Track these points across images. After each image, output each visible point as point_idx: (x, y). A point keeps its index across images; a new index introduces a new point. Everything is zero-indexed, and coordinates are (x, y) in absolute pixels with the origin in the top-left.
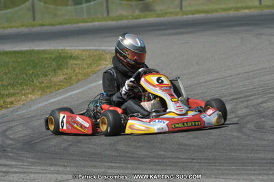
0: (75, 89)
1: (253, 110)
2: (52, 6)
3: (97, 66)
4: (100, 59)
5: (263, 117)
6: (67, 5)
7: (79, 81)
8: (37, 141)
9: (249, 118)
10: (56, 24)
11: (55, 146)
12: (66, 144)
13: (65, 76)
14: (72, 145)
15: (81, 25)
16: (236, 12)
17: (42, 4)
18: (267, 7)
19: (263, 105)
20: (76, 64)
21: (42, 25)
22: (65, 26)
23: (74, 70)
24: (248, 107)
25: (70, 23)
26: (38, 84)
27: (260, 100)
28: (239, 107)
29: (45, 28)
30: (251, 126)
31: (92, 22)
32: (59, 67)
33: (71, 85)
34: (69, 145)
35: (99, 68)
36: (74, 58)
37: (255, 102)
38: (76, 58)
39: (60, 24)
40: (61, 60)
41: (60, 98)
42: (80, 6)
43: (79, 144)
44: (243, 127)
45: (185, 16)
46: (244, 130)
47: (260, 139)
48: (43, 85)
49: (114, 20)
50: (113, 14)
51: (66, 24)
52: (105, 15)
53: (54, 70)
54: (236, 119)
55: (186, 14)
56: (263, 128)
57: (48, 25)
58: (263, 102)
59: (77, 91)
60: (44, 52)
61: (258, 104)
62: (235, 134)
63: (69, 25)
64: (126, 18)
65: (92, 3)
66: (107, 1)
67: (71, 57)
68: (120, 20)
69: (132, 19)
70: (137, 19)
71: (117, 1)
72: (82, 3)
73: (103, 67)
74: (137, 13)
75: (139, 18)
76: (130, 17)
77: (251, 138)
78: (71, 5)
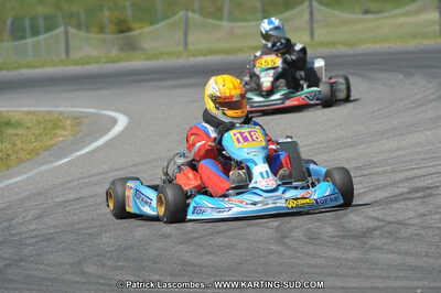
0: (16, 175)
3: (51, 138)
4: (56, 126)
6: (2, 40)
7: (21, 161)
14: (10, 265)
15: (26, 72)
18: (323, 44)
20: (17, 135)
23: (14, 145)
25: (7, 69)
30: (298, 234)
31: (42, 66)
33: (8, 168)
34: (6, 266)
35: (53, 142)
36: (14, 125)
38: (18, 124)
42: (23, 42)
43: (22, 264)
44: (286, 237)
45: (191, 59)
46: (287, 241)
47: (314, 256)
49: (77, 64)
50: (75, 55)
52: (63, 56)
55: (194, 56)
56: (317, 238)
59: (20, 178)
62: (273, 247)
63: (4, 73)
64: (97, 60)
65: (42, 37)
66: (66, 33)
67: (8, 124)
68: (88, 63)
69: (106, 63)
70: (113, 62)
71: (83, 34)
72: (24, 38)
73: (61, 139)
74: (114, 52)
75: (119, 61)
76: (104, 60)
77: (299, 255)
78: (8, 41)
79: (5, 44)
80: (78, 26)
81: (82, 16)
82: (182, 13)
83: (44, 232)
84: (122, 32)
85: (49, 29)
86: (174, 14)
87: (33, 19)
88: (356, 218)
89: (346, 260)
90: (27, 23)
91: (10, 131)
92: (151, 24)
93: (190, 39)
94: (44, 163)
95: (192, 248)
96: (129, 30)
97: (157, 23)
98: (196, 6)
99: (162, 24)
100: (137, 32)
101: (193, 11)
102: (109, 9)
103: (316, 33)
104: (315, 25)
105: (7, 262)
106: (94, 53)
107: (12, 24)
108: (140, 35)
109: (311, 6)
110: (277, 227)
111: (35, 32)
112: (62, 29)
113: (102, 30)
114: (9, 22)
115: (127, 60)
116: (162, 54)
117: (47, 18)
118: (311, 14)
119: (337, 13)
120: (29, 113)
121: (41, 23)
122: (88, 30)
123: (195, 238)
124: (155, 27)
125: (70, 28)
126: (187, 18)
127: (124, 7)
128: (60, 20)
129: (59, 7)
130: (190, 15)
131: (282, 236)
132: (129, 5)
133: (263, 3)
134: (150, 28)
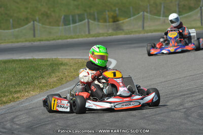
0: (65, 88)
1: (196, 103)
2: (48, 27)
6: (59, 26)
7: (68, 81)
8: (37, 126)
9: (193, 109)
10: (51, 40)
11: (49, 130)
13: (58, 78)
15: (70, 40)
17: (40, 25)
20: (65, 69)
21: (40, 40)
22: (57, 41)
23: (64, 74)
24: (192, 101)
25: (61, 39)
26: (37, 84)
27: (201, 96)
28: (186, 101)
29: (43, 43)
30: (194, 115)
31: (77, 38)
32: (53, 71)
33: (62, 84)
36: (64, 65)
37: (198, 97)
38: (66, 64)
39: (54, 39)
40: (54, 66)
42: (69, 26)
44: (189, 116)
46: (189, 118)
47: (202, 125)
48: (41, 84)
49: (93, 37)
50: (92, 33)
51: (58, 39)
52: (87, 33)
53: (50, 74)
54: (184, 110)
55: (147, 33)
57: (45, 40)
60: (42, 60)
61: (200, 99)
62: (183, 121)
63: (60, 41)
64: (103, 35)
65: (77, 24)
66: (88, 22)
67: (62, 64)
68: (98, 36)
70: (110, 36)
71: (96, 23)
72: (70, 24)
74: (110, 31)
75: (112, 35)
76: (106, 35)
77: (195, 124)
78: (62, 26)
79: (61, 28)
80: (94, 20)
81: (96, 15)
82: (142, 13)
84: (114, 22)
85: (81, 21)
86: (139, 13)
87: (73, 16)
90: (71, 18)
91: (63, 67)
93: (145, 25)
95: (145, 121)
97: (130, 17)
98: (149, 10)
99: (132, 18)
100: (120, 22)
101: (147, 12)
102: (108, 11)
106: (101, 31)
107: (64, 18)
108: (123, 23)
109: (201, 9)
110: (185, 111)
111: (74, 22)
112: (86, 20)
113: (105, 21)
114: (63, 17)
115: (116, 35)
116: (132, 32)
117: (79, 15)
118: (201, 13)
120: (72, 59)
121: (77, 18)
122: (98, 21)
123: (147, 117)
124: (129, 19)
125: (90, 20)
126: (144, 15)
127: (115, 10)
128: (86, 16)
129: (85, 11)
130: (145, 13)
131: (187, 116)
132: (117, 9)
133: (179, 8)
134: (127, 20)
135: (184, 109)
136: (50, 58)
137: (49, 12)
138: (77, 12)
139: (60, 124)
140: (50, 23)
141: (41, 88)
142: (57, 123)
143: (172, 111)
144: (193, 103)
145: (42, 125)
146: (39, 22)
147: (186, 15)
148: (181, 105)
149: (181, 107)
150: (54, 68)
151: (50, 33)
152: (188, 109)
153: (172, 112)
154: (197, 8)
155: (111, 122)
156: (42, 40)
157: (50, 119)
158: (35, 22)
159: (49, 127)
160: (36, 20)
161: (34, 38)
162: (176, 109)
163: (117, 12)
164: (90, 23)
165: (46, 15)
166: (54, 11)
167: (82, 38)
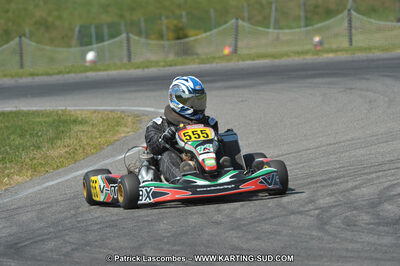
1: (340, 198)
2: (48, 48)
3: (113, 135)
4: (118, 124)
5: (355, 208)
6: (70, 46)
7: (87, 155)
8: (26, 243)
9: (333, 210)
10: (54, 74)
11: (52, 251)
12: (69, 248)
13: (68, 149)
14: (76, 249)
15: (91, 75)
16: (316, 57)
17: (33, 44)
18: (361, 49)
19: (356, 191)
20: (83, 131)
21: (32, 75)
22: (66, 76)
23: (81, 140)
24: (332, 194)
25: (75, 72)
26: (27, 160)
27: (350, 185)
28: (319, 194)
29: (38, 80)
31: (106, 70)
32: (59, 135)
33: (76, 162)
34: (73, 250)
35: (116, 138)
36: (80, 123)
37: (343, 187)
38: (83, 122)
39: (59, 73)
40: (62, 125)
41: (59, 180)
42: (89, 47)
43: (88, 248)
44: (326, 224)
45: (241, 62)
46: (327, 227)
47: (352, 241)
48: (35, 161)
49: (138, 67)
50: (136, 60)
51: (68, 73)
52: (125, 60)
53: (52, 141)
54: (317, 212)
55: (243, 60)
56: (355, 225)
57: (42, 75)
58: (356, 187)
60: (37, 113)
61: (348, 190)
62: (315, 233)
63: (73, 75)
64: (156, 64)
65: (106, 43)
66: (128, 39)
67: (75, 121)
68: (147, 67)
69: (164, 66)
70: (171, 66)
71: (143, 40)
72: (91, 43)
73: (123, 135)
74: (171, 57)
75: (175, 65)
76: (162, 64)
77: (338, 240)
78: (76, 46)
79: (73, 50)
80: (139, 34)
81: (143, 24)
82: (233, 21)
83: (107, 219)
84: (178, 38)
85: (112, 36)
86: (226, 22)
87: (98, 27)
88: (389, 207)
89: (379, 245)
90: (93, 30)
91: (77, 128)
92: (205, 31)
93: (240, 44)
94: (107, 157)
95: (241, 234)
96: (186, 36)
97: (210, 30)
98: (246, 15)
99: (215, 31)
100: (192, 39)
101: (243, 20)
102: (167, 18)
103: (354, 39)
104: (353, 31)
105: (73, 246)
106: (153, 57)
107: (80, 31)
108: (195, 41)
109: (349, 15)
110: (319, 215)
111: (100, 39)
112: (124, 35)
113: (161, 36)
114: (77, 29)
115: (183, 64)
116: (214, 58)
117: (111, 25)
118: (350, 21)
119: (373, 21)
120: (95, 111)
121: (106, 31)
122: (148, 36)
123: (244, 225)
124: (208, 34)
125: (131, 35)
126: (237, 26)
127: (181, 16)
128: (123, 28)
129: (121, 16)
130: (240, 22)
131: (322, 223)
132: (184, 13)
133: (306, 12)
134: (204, 35)
135: (316, 209)
136: (51, 109)
137: (50, 19)
138: (106, 18)
139: (71, 240)
140: (52, 41)
141: (34, 168)
142: (67, 238)
143: (293, 213)
144: (333, 199)
145: (36, 242)
146: (30, 38)
147: (319, 25)
148: (312, 201)
149: (311, 206)
150: (61, 129)
151: (52, 60)
152: (325, 210)
153: (292, 217)
154: (342, 11)
155: (173, 236)
156: (37, 75)
157: (52, 230)
158: (23, 39)
159: (51, 244)
160: (24, 35)
161: (22, 71)
162: (301, 209)
163: (184, 20)
164: (132, 41)
165: (44, 25)
166: (60, 17)
167: (116, 69)
